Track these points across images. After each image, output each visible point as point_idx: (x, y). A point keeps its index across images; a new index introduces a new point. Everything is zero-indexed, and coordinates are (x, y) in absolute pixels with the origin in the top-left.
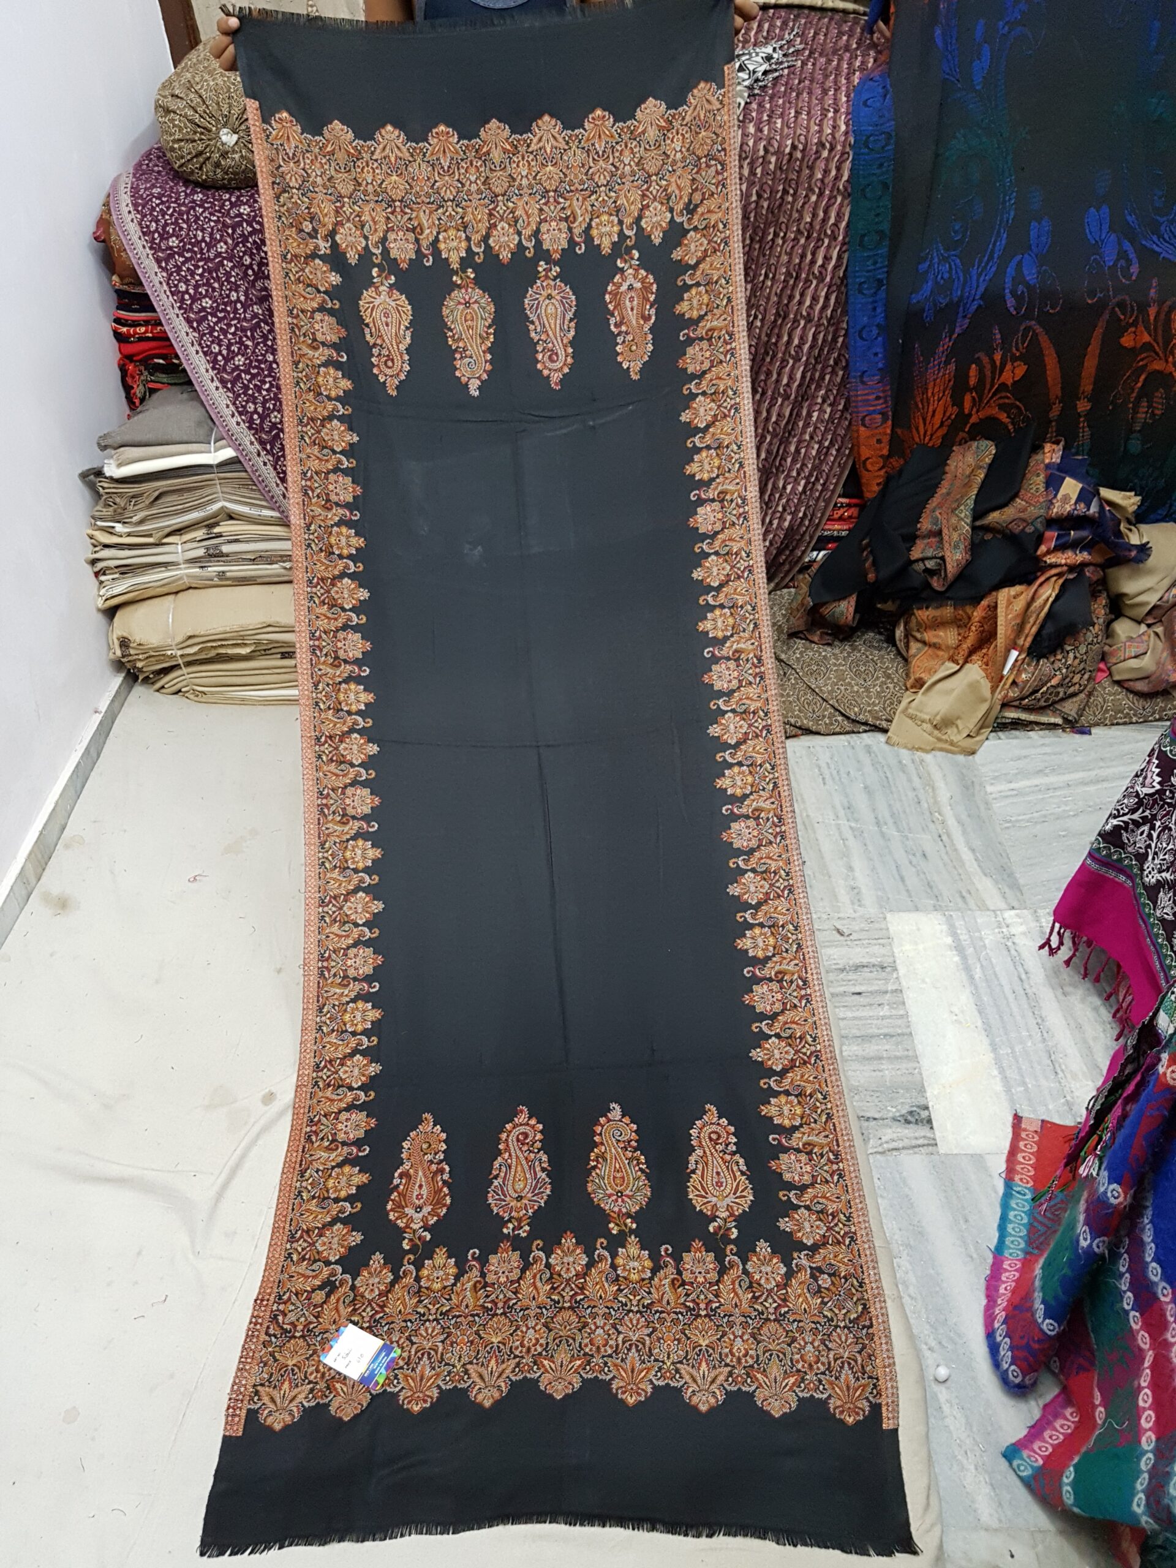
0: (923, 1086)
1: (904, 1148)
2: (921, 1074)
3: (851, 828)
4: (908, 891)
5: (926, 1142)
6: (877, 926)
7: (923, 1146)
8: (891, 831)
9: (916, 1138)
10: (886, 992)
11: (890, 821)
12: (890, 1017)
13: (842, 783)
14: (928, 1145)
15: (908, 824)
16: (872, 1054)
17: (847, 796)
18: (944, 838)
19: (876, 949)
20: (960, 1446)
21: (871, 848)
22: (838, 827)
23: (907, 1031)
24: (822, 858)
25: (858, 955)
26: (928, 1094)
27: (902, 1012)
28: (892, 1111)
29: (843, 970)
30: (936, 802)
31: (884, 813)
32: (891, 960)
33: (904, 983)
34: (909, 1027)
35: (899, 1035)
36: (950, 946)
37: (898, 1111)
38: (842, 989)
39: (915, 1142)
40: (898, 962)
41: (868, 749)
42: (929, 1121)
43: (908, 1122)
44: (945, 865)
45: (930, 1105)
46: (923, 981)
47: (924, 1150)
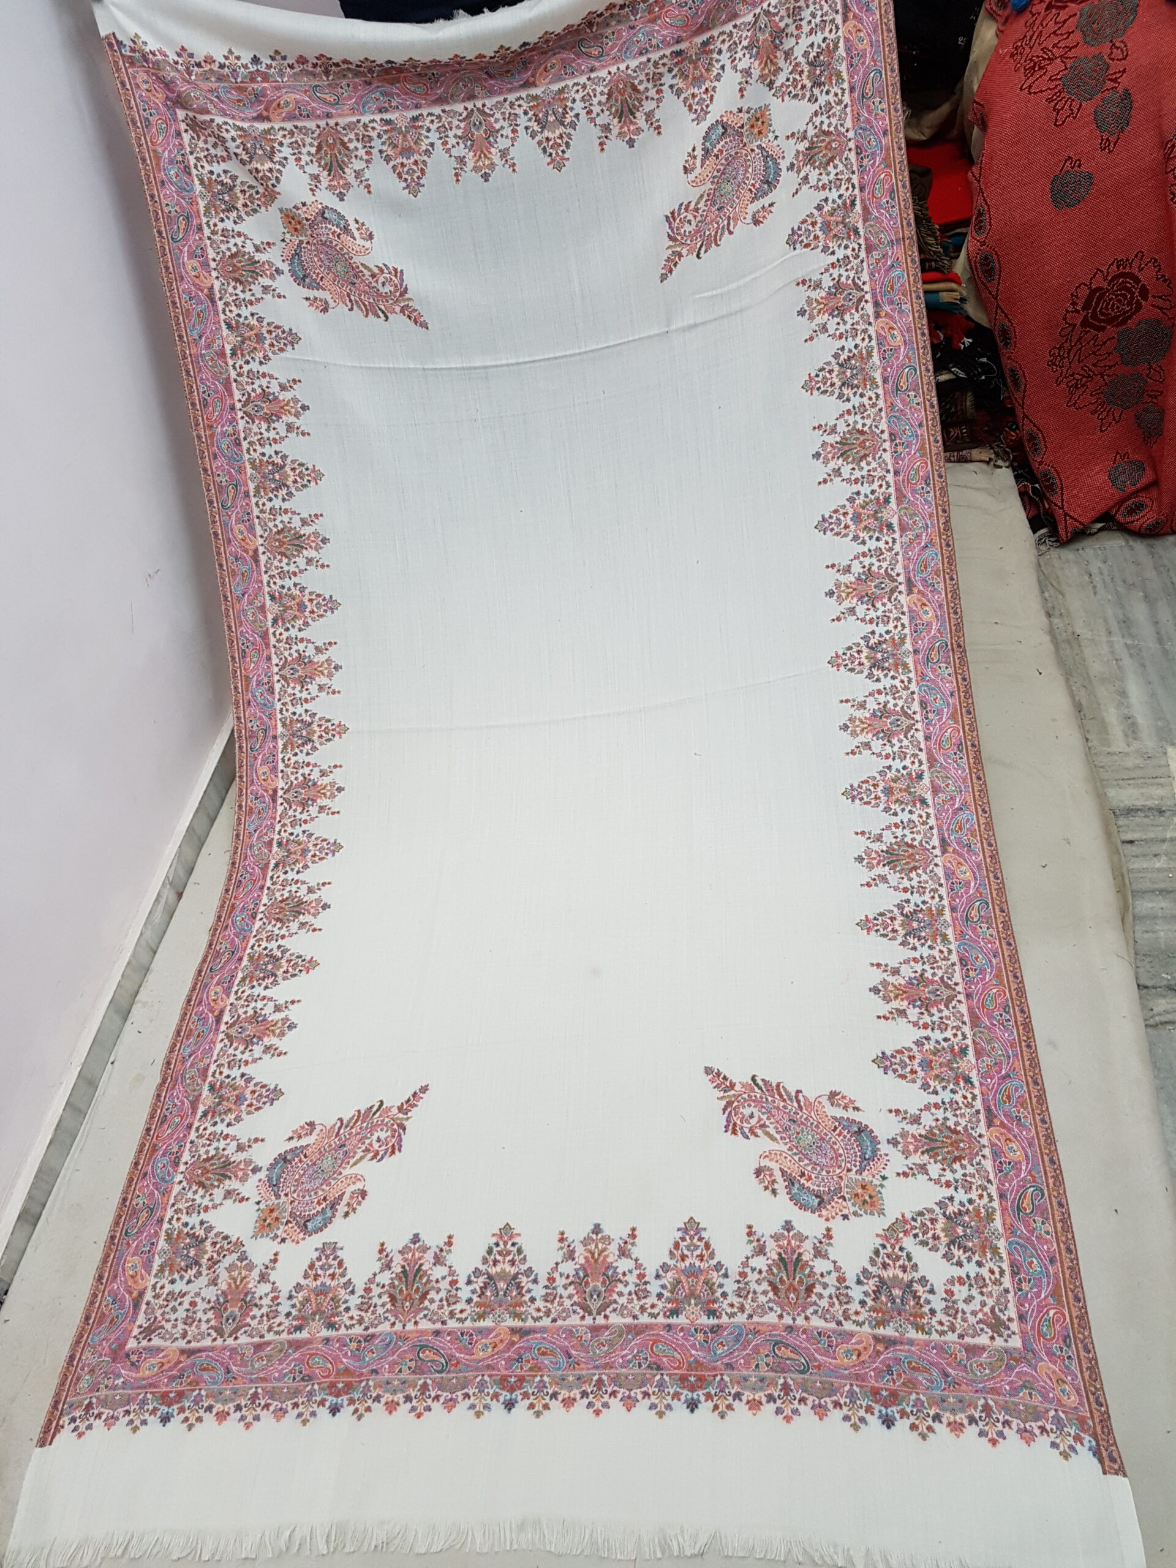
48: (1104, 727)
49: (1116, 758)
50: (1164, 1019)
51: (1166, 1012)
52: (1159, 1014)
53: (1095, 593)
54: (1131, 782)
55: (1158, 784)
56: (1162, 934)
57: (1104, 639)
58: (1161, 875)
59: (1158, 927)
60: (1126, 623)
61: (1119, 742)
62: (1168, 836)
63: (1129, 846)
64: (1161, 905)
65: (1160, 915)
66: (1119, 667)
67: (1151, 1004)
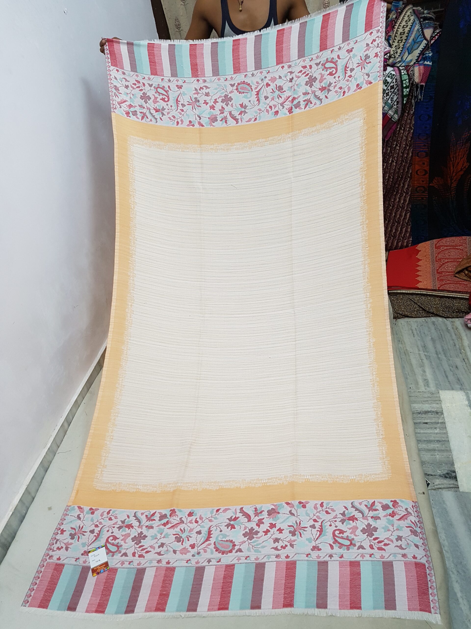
0: (453, 463)
1: (444, 488)
2: (452, 458)
3: (425, 355)
4: (449, 381)
5: (454, 486)
6: (435, 395)
7: (452, 488)
8: (442, 356)
9: (450, 484)
10: (438, 423)
11: (442, 353)
12: (440, 433)
13: (422, 337)
14: (455, 488)
15: (450, 354)
16: (431, 448)
17: (424, 342)
18: (466, 360)
19: (434, 405)
21: (433, 364)
22: (419, 354)
23: (447, 439)
24: (412, 367)
25: (426, 407)
26: (455, 466)
27: (445, 432)
28: (439, 472)
29: (419, 413)
30: (462, 345)
31: (440, 349)
32: (441, 410)
33: (446, 420)
34: (448, 437)
35: (443, 441)
36: (467, 405)
37: (442, 472)
38: (419, 421)
39: (449, 486)
40: (444, 411)
41: (433, 323)
42: (455, 478)
43: (447, 478)
44: (466, 371)
45: (456, 471)
46: (455, 419)
47: (453, 489)
48: (417, 383)
49: (421, 393)
50: (438, 487)
51: (439, 484)
52: (437, 485)
53: (414, 337)
54: (426, 402)
55: (436, 403)
56: (438, 456)
57: (417, 352)
58: (437, 435)
60: (425, 347)
61: (423, 389)
62: (440, 421)
63: (425, 424)
64: (436, 446)
65: (437, 448)
66: (422, 362)
67: (433, 481)
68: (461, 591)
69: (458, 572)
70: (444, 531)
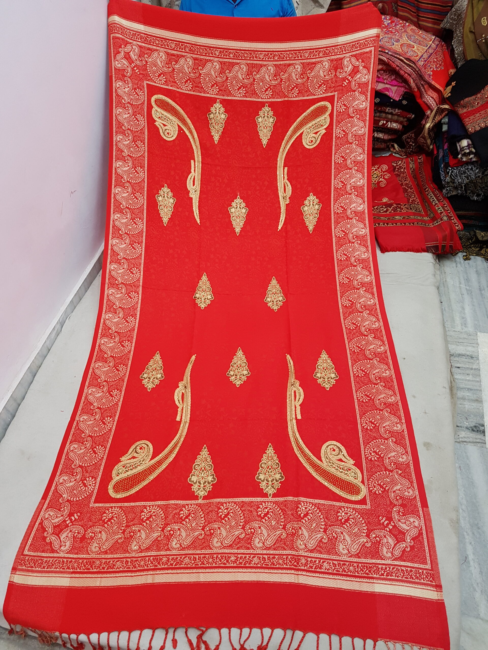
0: (483, 415)
1: (469, 442)
2: (483, 410)
3: (466, 289)
5: (481, 441)
6: (472, 337)
7: (479, 443)
10: (472, 369)
12: (472, 381)
14: (481, 443)
16: (461, 396)
17: (467, 273)
19: (470, 349)
20: (476, 581)
21: (475, 300)
22: (460, 288)
23: (479, 389)
24: (450, 302)
25: (461, 349)
26: (485, 420)
27: (478, 380)
28: (466, 424)
29: (451, 355)
31: (484, 284)
32: (477, 354)
33: (481, 367)
34: (480, 386)
35: (475, 390)
37: (469, 424)
39: (475, 440)
40: (480, 355)
42: (484, 432)
43: (474, 431)
45: (485, 424)
47: (479, 445)
48: (453, 320)
49: (456, 333)
50: (463, 440)
51: (465, 438)
52: (462, 438)
53: (456, 266)
54: (461, 344)
55: (472, 346)
56: (467, 406)
57: (458, 285)
58: (469, 383)
59: (465, 403)
60: (467, 280)
62: (474, 367)
63: (457, 369)
64: (467, 394)
65: (467, 398)
66: (462, 297)
67: (458, 433)
68: (474, 554)
69: (473, 533)
70: (463, 489)
